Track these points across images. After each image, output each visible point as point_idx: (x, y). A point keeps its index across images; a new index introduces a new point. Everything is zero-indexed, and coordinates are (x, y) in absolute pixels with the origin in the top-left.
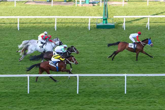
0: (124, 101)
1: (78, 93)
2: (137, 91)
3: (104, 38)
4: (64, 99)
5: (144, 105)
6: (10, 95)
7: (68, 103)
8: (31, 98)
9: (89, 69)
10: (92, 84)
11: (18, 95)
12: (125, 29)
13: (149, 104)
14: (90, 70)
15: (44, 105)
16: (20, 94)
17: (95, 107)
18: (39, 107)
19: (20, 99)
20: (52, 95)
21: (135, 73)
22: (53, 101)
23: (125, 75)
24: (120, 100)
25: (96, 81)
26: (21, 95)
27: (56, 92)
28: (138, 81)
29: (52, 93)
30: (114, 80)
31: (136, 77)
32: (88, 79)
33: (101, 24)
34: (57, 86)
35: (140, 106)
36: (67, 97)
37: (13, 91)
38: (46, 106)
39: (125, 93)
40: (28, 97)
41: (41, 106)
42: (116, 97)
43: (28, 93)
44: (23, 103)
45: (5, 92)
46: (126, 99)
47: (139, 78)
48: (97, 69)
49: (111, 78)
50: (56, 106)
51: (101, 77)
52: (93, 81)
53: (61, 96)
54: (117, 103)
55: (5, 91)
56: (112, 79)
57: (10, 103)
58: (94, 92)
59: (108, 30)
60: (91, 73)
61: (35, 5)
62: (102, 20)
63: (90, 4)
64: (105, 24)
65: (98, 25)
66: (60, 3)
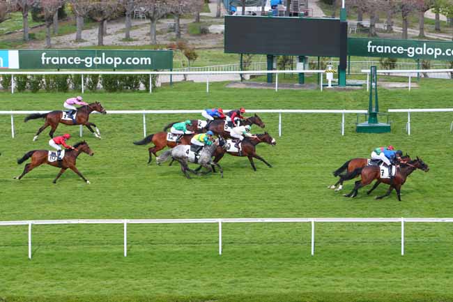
0: (399, 269)
1: (312, 253)
2: (425, 251)
4: (285, 264)
5: (437, 276)
6: (186, 258)
7: (292, 273)
8: (225, 263)
10: (341, 236)
11: (200, 257)
12: (409, 133)
13: (447, 274)
14: (337, 210)
15: (248, 275)
16: (206, 254)
17: (343, 280)
18: (239, 279)
19: (204, 264)
20: (265, 257)
21: (423, 216)
22: (266, 268)
23: (402, 220)
24: (392, 266)
25: (349, 231)
26: (206, 257)
27: (271, 251)
28: (427, 231)
29: (264, 254)
30: (383, 229)
31: (425, 224)
32: (335, 228)
33: (366, 124)
35: (429, 279)
36: (292, 261)
37: (192, 250)
38: (250, 277)
39: (402, 254)
40: (220, 260)
41: (244, 277)
42: (385, 262)
43: (220, 253)
44: (208, 273)
45: (178, 252)
46: (404, 266)
47: (431, 226)
48: (353, 208)
49: (377, 226)
50: (270, 279)
51: (359, 225)
52: (343, 231)
53: (280, 260)
54: (386, 272)
55: (177, 249)
56: (379, 228)
57: (186, 273)
58: (344, 252)
59: (378, 134)
60: (340, 216)
61: (245, 89)
62: (368, 116)
63: (347, 87)
64: (372, 125)
65: (359, 125)
66: (293, 86)
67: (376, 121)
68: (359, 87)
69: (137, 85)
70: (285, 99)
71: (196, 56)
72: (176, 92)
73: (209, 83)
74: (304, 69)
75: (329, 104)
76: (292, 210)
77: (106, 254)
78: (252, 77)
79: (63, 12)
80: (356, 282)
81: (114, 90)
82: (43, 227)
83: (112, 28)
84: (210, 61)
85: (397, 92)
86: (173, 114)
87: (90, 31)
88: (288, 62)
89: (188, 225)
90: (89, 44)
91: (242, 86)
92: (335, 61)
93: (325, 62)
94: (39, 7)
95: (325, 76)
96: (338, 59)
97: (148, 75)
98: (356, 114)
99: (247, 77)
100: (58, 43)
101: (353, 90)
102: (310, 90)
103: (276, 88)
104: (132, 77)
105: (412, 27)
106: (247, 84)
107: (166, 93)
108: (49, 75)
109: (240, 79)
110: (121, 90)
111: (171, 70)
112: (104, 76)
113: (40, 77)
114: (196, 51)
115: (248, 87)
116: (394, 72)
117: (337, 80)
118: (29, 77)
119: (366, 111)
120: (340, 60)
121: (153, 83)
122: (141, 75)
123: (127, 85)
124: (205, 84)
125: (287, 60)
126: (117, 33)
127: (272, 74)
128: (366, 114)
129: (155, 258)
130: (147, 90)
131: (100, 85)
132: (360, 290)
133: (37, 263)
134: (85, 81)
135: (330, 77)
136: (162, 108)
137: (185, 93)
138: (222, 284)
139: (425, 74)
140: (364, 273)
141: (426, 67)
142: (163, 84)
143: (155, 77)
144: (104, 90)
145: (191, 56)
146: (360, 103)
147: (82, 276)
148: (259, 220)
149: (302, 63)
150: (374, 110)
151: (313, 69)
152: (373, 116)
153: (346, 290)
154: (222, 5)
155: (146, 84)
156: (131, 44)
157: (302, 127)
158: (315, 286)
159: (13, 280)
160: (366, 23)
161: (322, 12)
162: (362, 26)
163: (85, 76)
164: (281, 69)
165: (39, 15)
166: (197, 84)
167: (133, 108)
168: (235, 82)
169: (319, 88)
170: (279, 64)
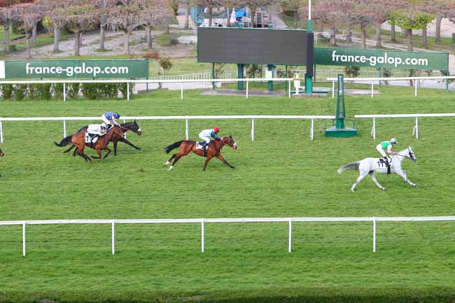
0: (371, 265)
1: (290, 251)
2: (394, 248)
3: (339, 153)
4: (265, 262)
5: (407, 272)
6: (170, 255)
7: (272, 269)
8: (207, 260)
9: (310, 208)
10: (317, 235)
11: (184, 255)
12: (374, 138)
13: (416, 270)
14: (311, 210)
15: (231, 271)
16: (189, 252)
17: (319, 276)
18: (222, 275)
19: (188, 261)
20: (246, 255)
21: (391, 215)
22: (247, 265)
23: (374, 219)
24: (364, 263)
25: (323, 230)
26: (189, 255)
27: (250, 249)
28: (396, 229)
29: (245, 252)
30: (355, 228)
31: (393, 222)
32: (308, 227)
33: (333, 129)
34: (253, 240)
35: (400, 274)
36: (271, 258)
37: (176, 248)
38: (232, 273)
39: (374, 251)
40: (202, 258)
41: (227, 274)
42: (358, 259)
43: (203, 251)
44: (192, 269)
45: (162, 250)
46: (376, 262)
47: (399, 224)
48: (325, 208)
49: (349, 225)
50: (251, 275)
51: (333, 224)
52: (317, 230)
53: (259, 257)
54: (359, 268)
55: (161, 248)
56: (351, 227)
57: (171, 270)
58: (320, 250)
59: (345, 139)
60: (313, 215)
61: (218, 96)
62: (335, 122)
63: (314, 94)
64: (340, 130)
65: (328, 130)
66: (262, 93)
67: (343, 126)
68: (325, 94)
69: (116, 92)
70: (255, 105)
71: (170, 65)
72: (152, 99)
73: (183, 90)
74: (273, 77)
75: (298, 110)
76: (268, 210)
77: (95, 253)
78: (224, 84)
79: (41, 24)
80: (331, 278)
81: (94, 98)
82: (35, 226)
83: (87, 40)
84: (181, 70)
85: (361, 98)
86: (151, 120)
87: (67, 42)
88: (257, 71)
89: (171, 225)
90: (66, 54)
91: (215, 93)
92: (303, 70)
93: (292, 71)
94: (20, 20)
95: (292, 83)
96: (305, 67)
97: (126, 83)
98: (324, 119)
99: (219, 85)
100: (37, 54)
101: (319, 97)
102: (279, 97)
103: (247, 95)
104: (110, 85)
105: (369, 38)
106: (219, 92)
107: (142, 99)
108: (33, 84)
109: (212, 86)
110: (100, 97)
111: (147, 79)
112: (84, 84)
113: (24, 86)
114: (171, 61)
115: (220, 94)
116: (357, 80)
117: (304, 87)
118: (14, 86)
119: (334, 117)
120: (307, 69)
121: (131, 91)
122: (119, 83)
123: (106, 93)
124: (180, 91)
125: (255, 69)
126: (92, 44)
127: (243, 81)
128: (334, 120)
129: (141, 255)
130: (125, 98)
131: (80, 93)
132: (336, 285)
133: (31, 261)
134: (66, 89)
135: (297, 84)
136: (140, 114)
137: (160, 100)
138: (206, 280)
139: (386, 82)
140: (340, 270)
141: (386, 75)
142: (139, 92)
143: (132, 85)
144: (84, 98)
145: (166, 65)
146: (327, 109)
147: (74, 273)
148: (240, 220)
149: (271, 72)
150: (341, 116)
151: (281, 77)
152: (340, 121)
153: (323, 285)
154: (189, 17)
155: (124, 92)
156: (105, 54)
157: (272, 132)
158: (293, 281)
159: (11, 276)
160: (327, 34)
161: (284, 23)
162: (323, 36)
163: (67, 84)
164: (250, 77)
165: (20, 28)
166: (172, 91)
168: (207, 90)
169: (287, 95)
170: (249, 72)
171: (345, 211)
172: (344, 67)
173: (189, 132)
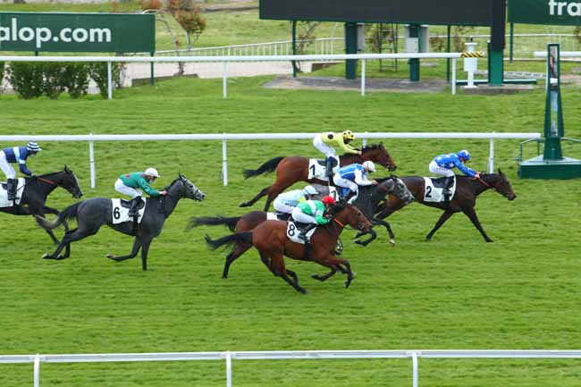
3: (544, 213)
9: (471, 330)
14: (472, 334)
25: (492, 376)
30: (561, 371)
32: (462, 370)
33: (538, 160)
48: (502, 330)
49: (550, 367)
52: (480, 377)
59: (562, 182)
61: (301, 91)
62: (543, 145)
63: (507, 87)
64: (552, 162)
65: (525, 163)
66: (395, 85)
67: (559, 156)
68: (530, 87)
69: (83, 82)
70: (378, 111)
71: (202, 26)
72: (162, 98)
73: (228, 79)
74: (420, 50)
75: (467, 121)
76: (379, 334)
78: (316, 67)
86: (153, 142)
88: (389, 37)
89: (168, 365)
91: (295, 85)
92: (483, 34)
93: (462, 36)
95: (460, 63)
96: (489, 28)
97: (105, 63)
99: (306, 68)
101: (517, 91)
102: (430, 92)
103: (363, 90)
106: (305, 82)
107: (140, 98)
109: (291, 71)
110: (50, 93)
111: (152, 55)
112: (15, 65)
114: (203, 16)
115: (306, 87)
117: (487, 72)
119: (538, 135)
120: (493, 33)
122: (91, 63)
123: (63, 84)
124: (219, 82)
125: (386, 34)
127: (354, 60)
128: (539, 141)
130: (104, 94)
131: (6, 84)
135: (471, 66)
136: (132, 129)
137: (178, 99)
142: (136, 82)
143: (118, 67)
144: (15, 95)
145: (192, 25)
146: (531, 119)
149: (416, 40)
151: (439, 49)
152: (552, 145)
155: (102, 83)
164: (373, 51)
166: (204, 81)
167: (73, 129)
168: (282, 78)
169: (449, 89)
170: (371, 41)
171: (544, 336)
172: (573, 28)
173: (229, 168)
